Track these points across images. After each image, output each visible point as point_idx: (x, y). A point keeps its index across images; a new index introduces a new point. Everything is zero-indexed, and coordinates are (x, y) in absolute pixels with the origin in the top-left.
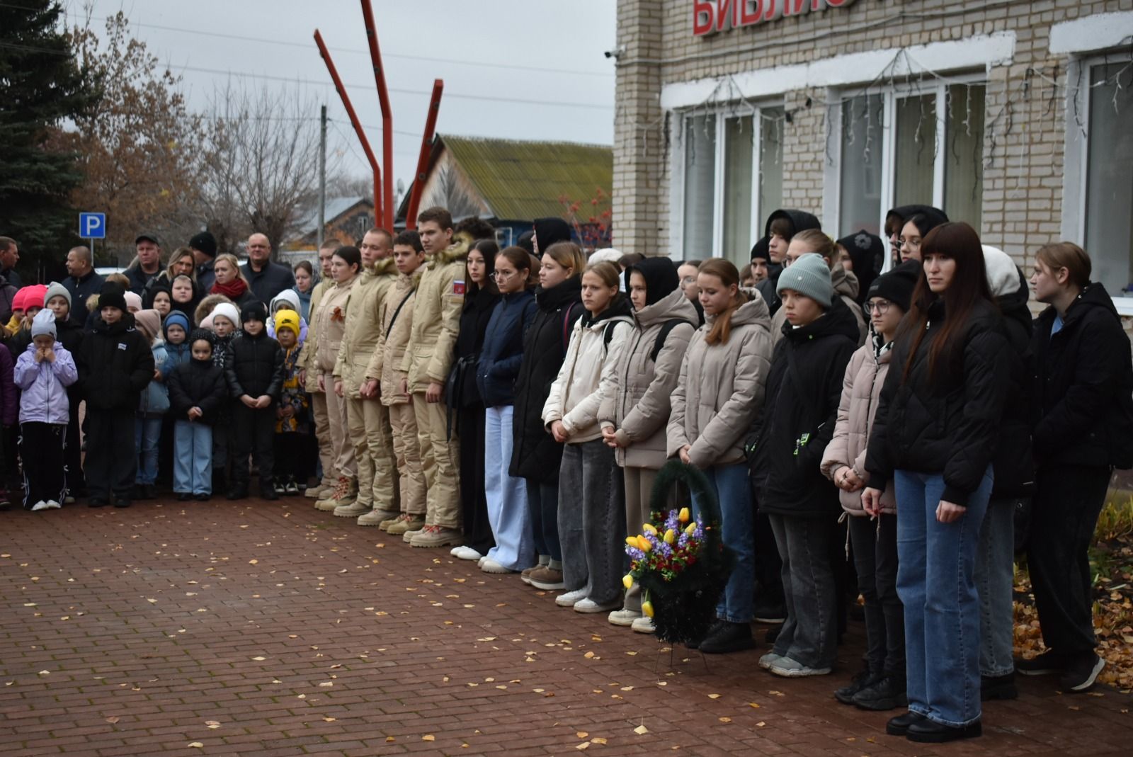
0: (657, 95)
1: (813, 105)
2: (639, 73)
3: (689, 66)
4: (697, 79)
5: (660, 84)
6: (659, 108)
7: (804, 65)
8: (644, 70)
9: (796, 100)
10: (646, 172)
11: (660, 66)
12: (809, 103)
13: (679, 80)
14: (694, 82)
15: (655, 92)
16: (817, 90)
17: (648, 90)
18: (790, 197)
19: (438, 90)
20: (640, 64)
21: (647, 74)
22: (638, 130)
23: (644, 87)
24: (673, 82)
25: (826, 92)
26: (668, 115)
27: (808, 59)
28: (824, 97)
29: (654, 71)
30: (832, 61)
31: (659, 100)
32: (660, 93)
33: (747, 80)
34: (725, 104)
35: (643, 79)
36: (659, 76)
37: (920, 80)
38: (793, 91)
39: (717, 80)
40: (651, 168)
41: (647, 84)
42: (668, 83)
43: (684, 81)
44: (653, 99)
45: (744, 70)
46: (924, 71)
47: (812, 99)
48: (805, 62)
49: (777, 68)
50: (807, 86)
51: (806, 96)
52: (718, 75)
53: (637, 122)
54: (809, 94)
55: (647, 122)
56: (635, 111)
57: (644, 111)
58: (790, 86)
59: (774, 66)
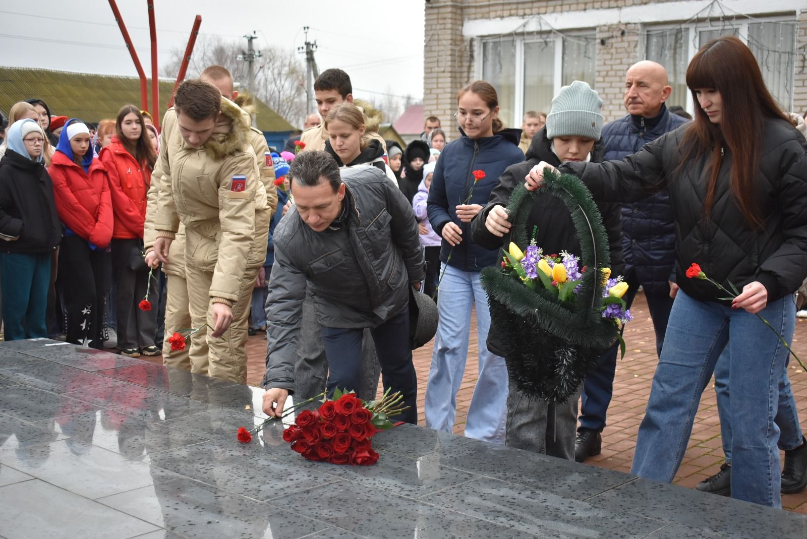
0: (460, 27)
1: (626, 34)
2: (451, 12)
3: (492, 8)
4: (502, 17)
5: (462, 20)
6: (462, 36)
7: (616, 9)
8: (454, 10)
9: (608, 31)
10: (455, 78)
11: (462, 8)
12: (623, 33)
13: (482, 18)
14: (498, 19)
15: (459, 25)
16: (629, 25)
17: (456, 24)
18: (604, 93)
19: (198, 22)
20: (452, 6)
21: (455, 13)
22: (452, 50)
23: (454, 22)
24: (476, 19)
25: (639, 27)
26: (472, 40)
27: (619, 5)
28: (638, 30)
29: (459, 11)
30: (644, 7)
31: (461, 31)
32: (462, 25)
33: (556, 19)
34: (535, 34)
35: (454, 16)
36: (462, 15)
37: (734, 20)
38: (605, 25)
39: (523, 18)
40: (458, 75)
41: (455, 19)
42: (469, 19)
43: (489, 18)
44: (458, 30)
45: (553, 12)
46: (737, 14)
47: (626, 31)
48: (617, 7)
49: (587, 11)
50: (620, 22)
51: (620, 29)
52: (525, 15)
53: (451, 44)
54: (623, 28)
55: (456, 45)
56: (449, 37)
57: (454, 37)
58: (602, 22)
59: (585, 10)
